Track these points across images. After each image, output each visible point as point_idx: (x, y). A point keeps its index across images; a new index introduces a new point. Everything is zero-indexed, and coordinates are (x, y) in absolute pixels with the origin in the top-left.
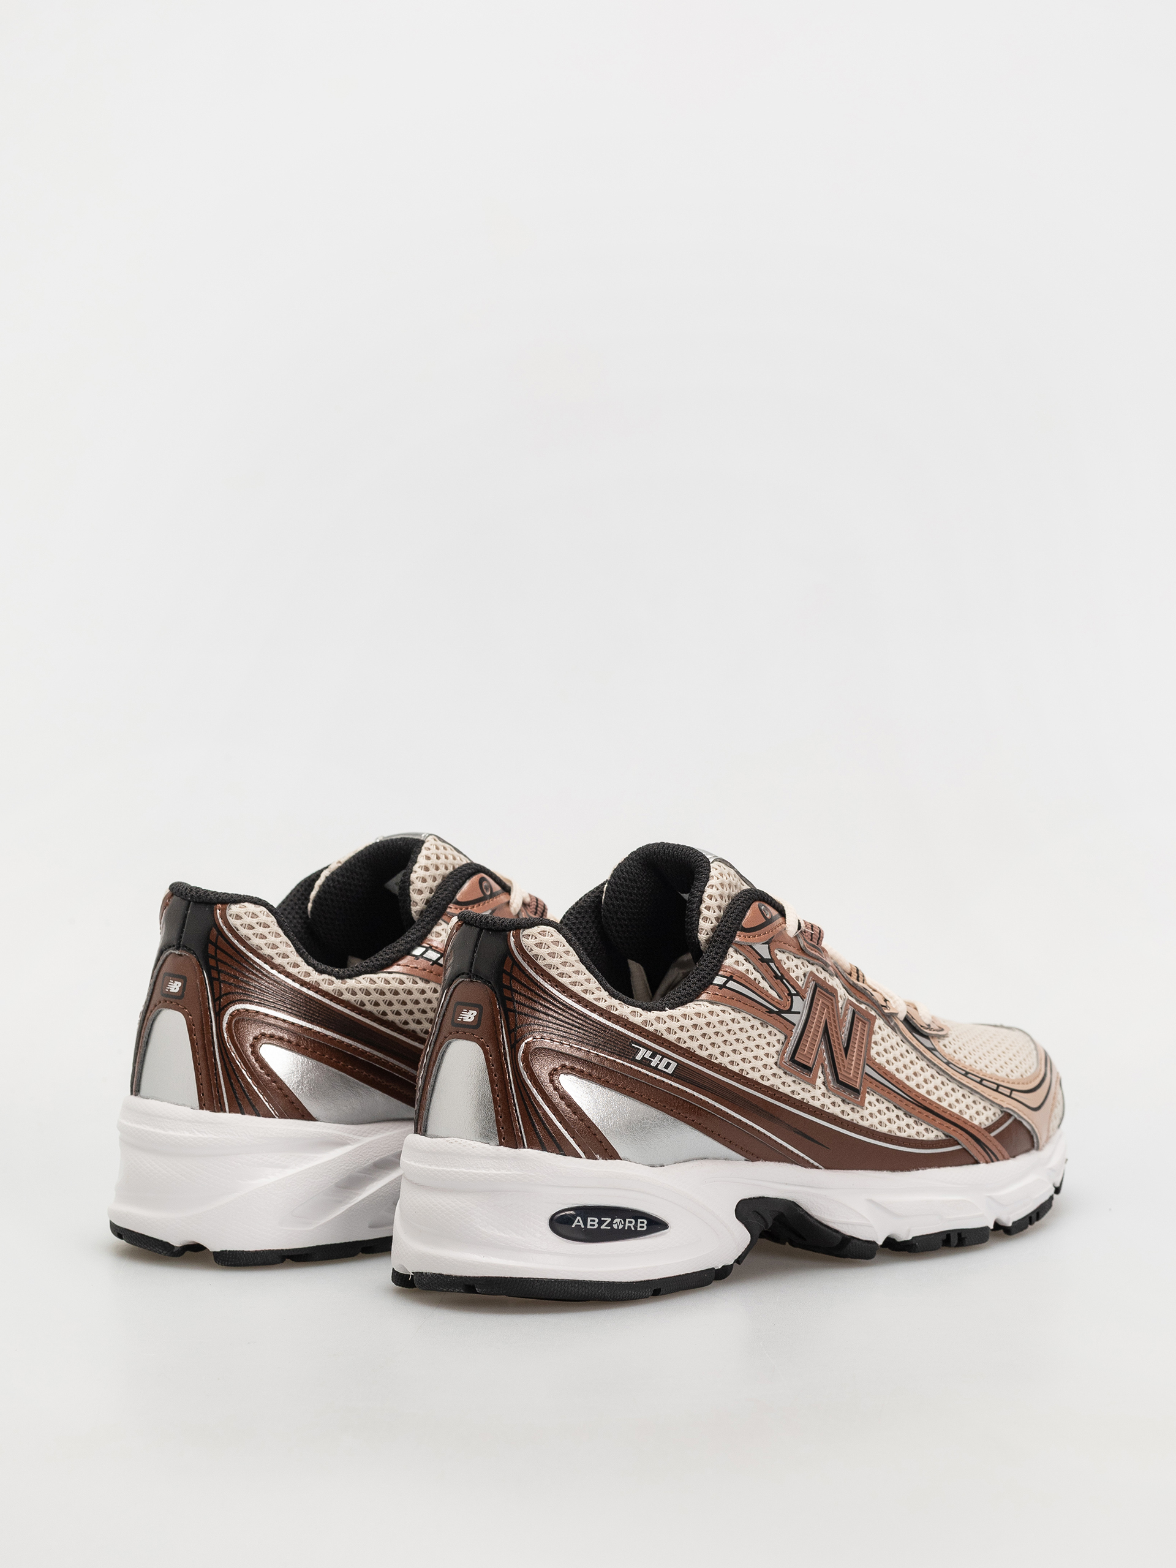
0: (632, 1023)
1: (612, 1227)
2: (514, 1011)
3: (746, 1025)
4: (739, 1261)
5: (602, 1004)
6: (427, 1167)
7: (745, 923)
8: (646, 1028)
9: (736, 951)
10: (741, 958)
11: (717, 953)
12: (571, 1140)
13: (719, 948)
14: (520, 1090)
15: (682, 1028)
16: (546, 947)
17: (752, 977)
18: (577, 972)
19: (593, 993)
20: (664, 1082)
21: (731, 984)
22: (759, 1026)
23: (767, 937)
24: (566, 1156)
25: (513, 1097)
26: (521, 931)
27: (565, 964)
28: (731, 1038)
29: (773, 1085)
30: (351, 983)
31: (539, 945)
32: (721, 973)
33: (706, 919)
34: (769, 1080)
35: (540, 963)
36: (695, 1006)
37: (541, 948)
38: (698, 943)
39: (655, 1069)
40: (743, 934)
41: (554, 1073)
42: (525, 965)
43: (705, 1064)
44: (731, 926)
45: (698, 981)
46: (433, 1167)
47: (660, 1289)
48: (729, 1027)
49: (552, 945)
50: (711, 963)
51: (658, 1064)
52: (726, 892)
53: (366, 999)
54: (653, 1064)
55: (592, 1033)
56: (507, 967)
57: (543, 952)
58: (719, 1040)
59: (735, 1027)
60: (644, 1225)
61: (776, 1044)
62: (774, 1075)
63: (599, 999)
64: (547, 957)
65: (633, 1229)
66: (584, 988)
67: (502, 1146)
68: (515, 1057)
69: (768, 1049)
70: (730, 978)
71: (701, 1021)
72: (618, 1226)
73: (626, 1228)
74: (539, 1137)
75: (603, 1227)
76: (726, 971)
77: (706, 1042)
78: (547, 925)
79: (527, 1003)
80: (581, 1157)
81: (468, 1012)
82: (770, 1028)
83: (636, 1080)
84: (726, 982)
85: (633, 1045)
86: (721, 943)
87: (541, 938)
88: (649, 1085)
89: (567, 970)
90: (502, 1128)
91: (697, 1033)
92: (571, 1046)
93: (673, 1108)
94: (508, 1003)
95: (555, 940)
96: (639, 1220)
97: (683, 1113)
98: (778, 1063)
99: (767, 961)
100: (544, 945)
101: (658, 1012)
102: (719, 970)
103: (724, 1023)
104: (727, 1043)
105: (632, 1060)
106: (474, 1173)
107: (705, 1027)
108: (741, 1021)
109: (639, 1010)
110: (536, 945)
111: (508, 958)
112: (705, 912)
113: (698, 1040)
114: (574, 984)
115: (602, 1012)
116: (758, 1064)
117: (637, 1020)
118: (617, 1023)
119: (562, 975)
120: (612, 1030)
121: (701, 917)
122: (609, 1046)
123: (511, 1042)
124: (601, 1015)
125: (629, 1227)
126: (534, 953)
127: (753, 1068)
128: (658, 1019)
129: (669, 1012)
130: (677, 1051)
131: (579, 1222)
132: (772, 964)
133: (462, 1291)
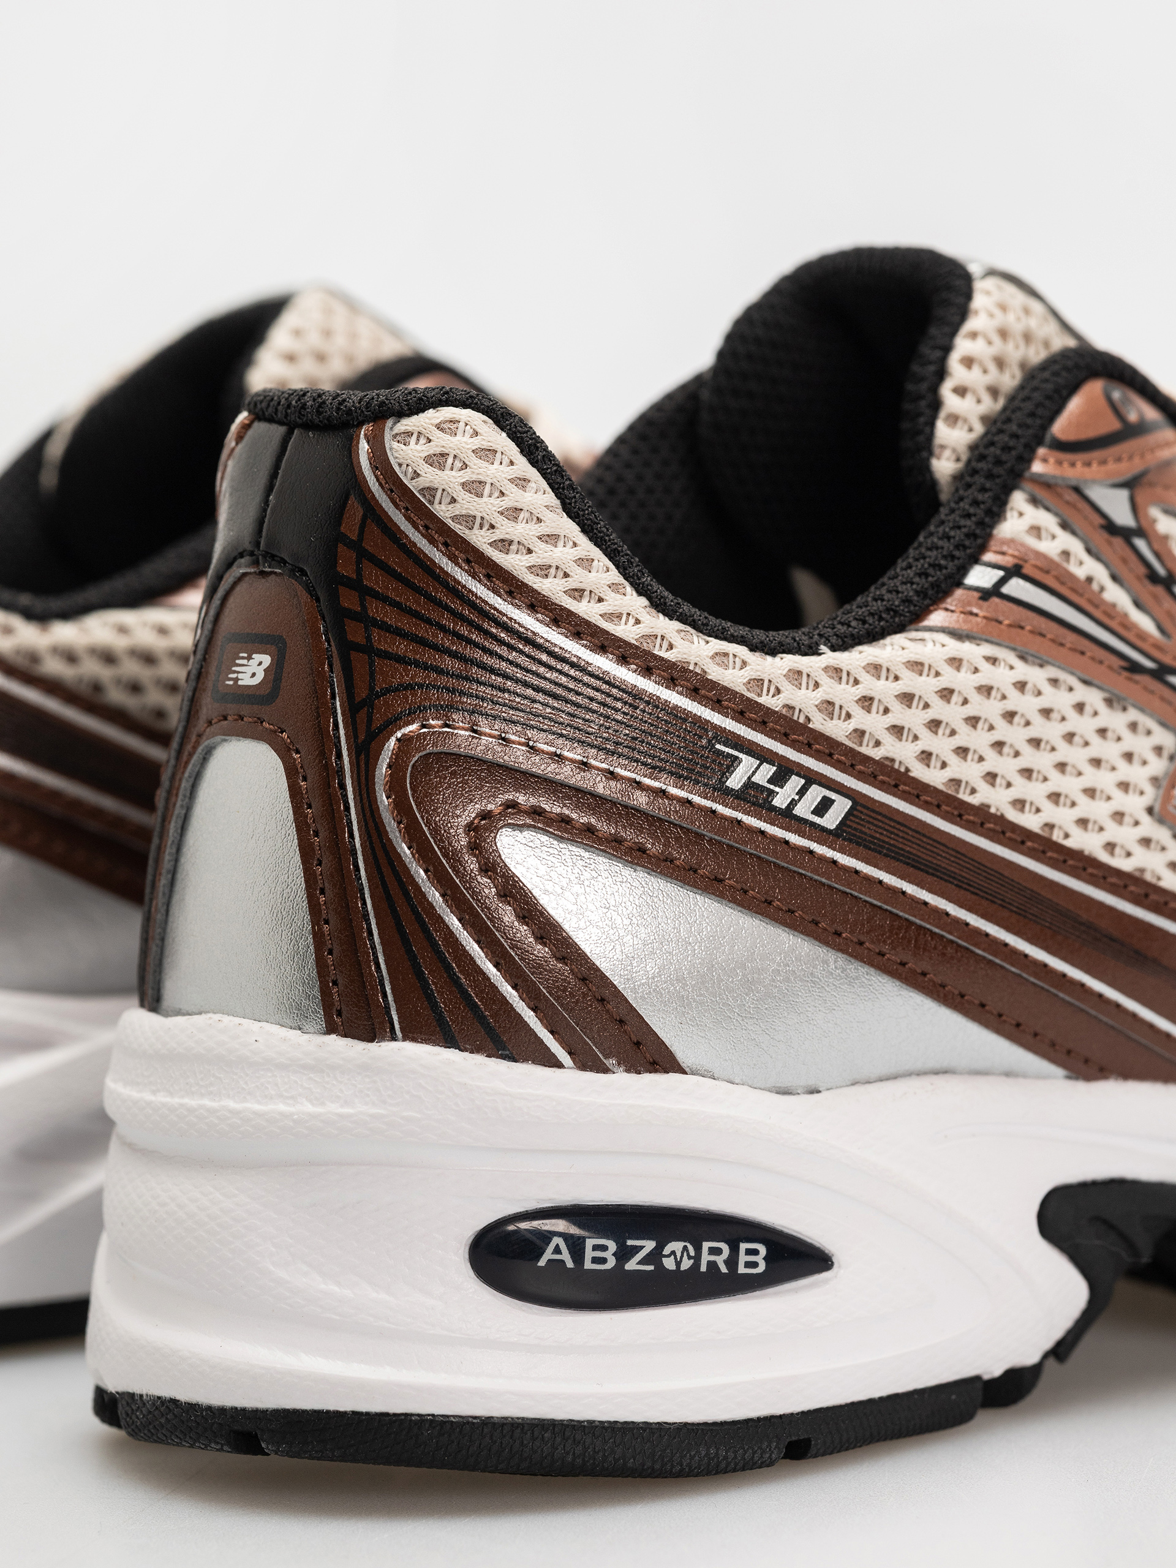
0: (714, 685)
1: (660, 1266)
2: (368, 649)
3: (1062, 701)
4: (1061, 1351)
5: (625, 631)
6: (148, 1096)
7: (1060, 428)
8: (760, 700)
9: (1034, 501)
10: (1047, 520)
11: (976, 503)
12: (529, 1017)
13: (983, 490)
14: (380, 872)
15: (866, 702)
16: (458, 464)
17: (1080, 573)
18: (551, 539)
19: (600, 600)
20: (811, 852)
21: (1016, 587)
22: (1102, 707)
23: (1127, 469)
24: (516, 1061)
25: (363, 895)
26: (389, 423)
27: (513, 513)
28: (1016, 735)
29: (1142, 871)
30: (65, 633)
31: (438, 460)
32: (988, 557)
33: (954, 419)
34: (1129, 854)
35: (443, 511)
36: (907, 644)
37: (441, 467)
38: (931, 484)
39: (787, 818)
40: (1053, 456)
41: (486, 825)
42: (398, 518)
43: (939, 806)
44: (1020, 432)
45: (920, 575)
46: (162, 1098)
47: (809, 1440)
48: (1009, 705)
49: (474, 461)
50: (959, 527)
51: (793, 803)
52: (1015, 352)
53: (105, 673)
54: (780, 801)
55: (594, 712)
56: (350, 527)
57: (448, 479)
58: (979, 740)
59: (1027, 705)
60: (759, 1259)
61: (1151, 757)
62: (1146, 842)
63: (620, 616)
64: (462, 496)
65: (724, 1269)
66: (572, 583)
67: (333, 1036)
68: (367, 779)
69: (1126, 771)
70: (1014, 571)
71: (924, 686)
72: (678, 1264)
73: (703, 1268)
74: (434, 1006)
75: (632, 1265)
76: (1003, 553)
77: (941, 745)
78: (465, 405)
79: (406, 624)
80: (559, 1065)
81: (249, 658)
82: (1133, 714)
83: (730, 847)
84: (1002, 581)
85: (718, 746)
86: (990, 476)
87: (442, 442)
88: (767, 861)
89: (519, 530)
90: (335, 983)
91: (914, 719)
92: (532, 748)
93: (840, 929)
94: (350, 626)
95: (485, 445)
96: (743, 1246)
97: (873, 942)
98: (1157, 809)
99: (1126, 534)
100: (450, 460)
101: (797, 658)
102: (983, 548)
103: (994, 693)
104: (1006, 750)
105: (715, 789)
106: (255, 1113)
107: (936, 702)
108: (1047, 688)
109: (742, 651)
110: (429, 460)
111: (353, 502)
112: (951, 401)
113: (916, 738)
114: (543, 570)
115: (625, 653)
116: (1099, 810)
117: (733, 678)
118: (671, 682)
119: (504, 545)
120: (655, 702)
121: (943, 414)
122: (644, 748)
123: (356, 737)
124: (623, 660)
125: (712, 1265)
126: (422, 482)
127: (1083, 823)
128: (796, 675)
129: (829, 657)
130: (852, 766)
131: (557, 1250)
132: (1140, 544)
133: (225, 1448)
